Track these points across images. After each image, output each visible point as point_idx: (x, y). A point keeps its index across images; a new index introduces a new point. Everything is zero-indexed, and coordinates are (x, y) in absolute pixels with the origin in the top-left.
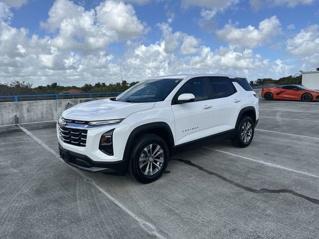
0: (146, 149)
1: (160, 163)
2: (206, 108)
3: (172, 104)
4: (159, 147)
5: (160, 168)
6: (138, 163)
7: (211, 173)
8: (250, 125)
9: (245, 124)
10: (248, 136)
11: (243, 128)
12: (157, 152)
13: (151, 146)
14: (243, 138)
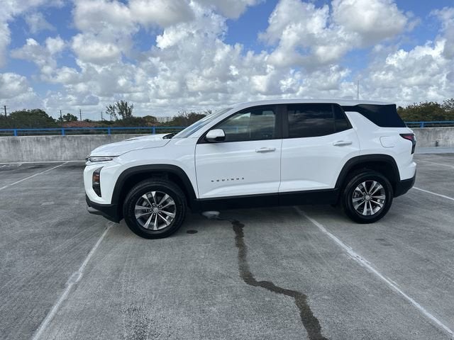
0: (145, 196)
1: (170, 218)
2: (262, 152)
3: (198, 143)
4: (167, 196)
5: (169, 224)
6: (133, 212)
7: (240, 244)
8: (380, 187)
9: (364, 184)
10: (374, 206)
11: (358, 189)
12: (166, 203)
13: (154, 193)
14: (356, 207)
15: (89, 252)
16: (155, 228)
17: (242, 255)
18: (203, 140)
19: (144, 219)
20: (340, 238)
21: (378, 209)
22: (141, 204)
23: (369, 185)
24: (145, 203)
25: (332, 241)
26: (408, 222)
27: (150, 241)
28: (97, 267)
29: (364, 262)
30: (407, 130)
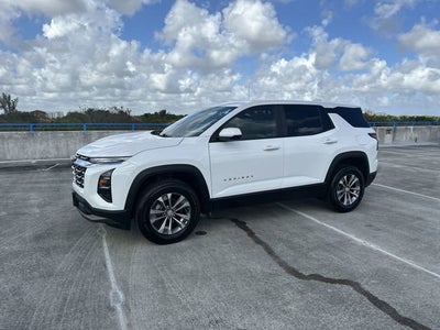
0: (160, 199)
1: (185, 220)
2: (269, 150)
3: (210, 141)
4: (182, 198)
5: (183, 226)
6: (148, 217)
8: (356, 179)
9: (345, 177)
10: (352, 196)
11: (341, 182)
12: (180, 205)
13: (169, 195)
14: (339, 198)
16: (170, 233)
18: (215, 138)
19: (159, 224)
21: (354, 198)
22: (154, 208)
23: (349, 179)
24: (158, 207)
26: (375, 208)
27: (164, 247)
29: (373, 246)
30: (371, 130)
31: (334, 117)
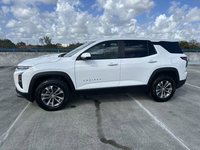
0: (47, 89)
1: (61, 100)
2: (111, 65)
3: (77, 60)
4: (59, 89)
5: (60, 103)
6: (40, 97)
7: (98, 115)
8: (170, 84)
9: (162, 82)
10: (166, 93)
11: (159, 85)
12: (58, 92)
13: (52, 87)
14: (158, 94)
15: (15, 118)
16: (53, 106)
17: (99, 122)
18: (79, 58)
19: (47, 101)
20: (150, 111)
21: (168, 95)
22: (44, 93)
23: (164, 83)
24: (47, 92)
25: (146, 113)
27: (50, 112)
28: (17, 130)
29: (163, 126)
30: (183, 55)
31: (157, 47)
